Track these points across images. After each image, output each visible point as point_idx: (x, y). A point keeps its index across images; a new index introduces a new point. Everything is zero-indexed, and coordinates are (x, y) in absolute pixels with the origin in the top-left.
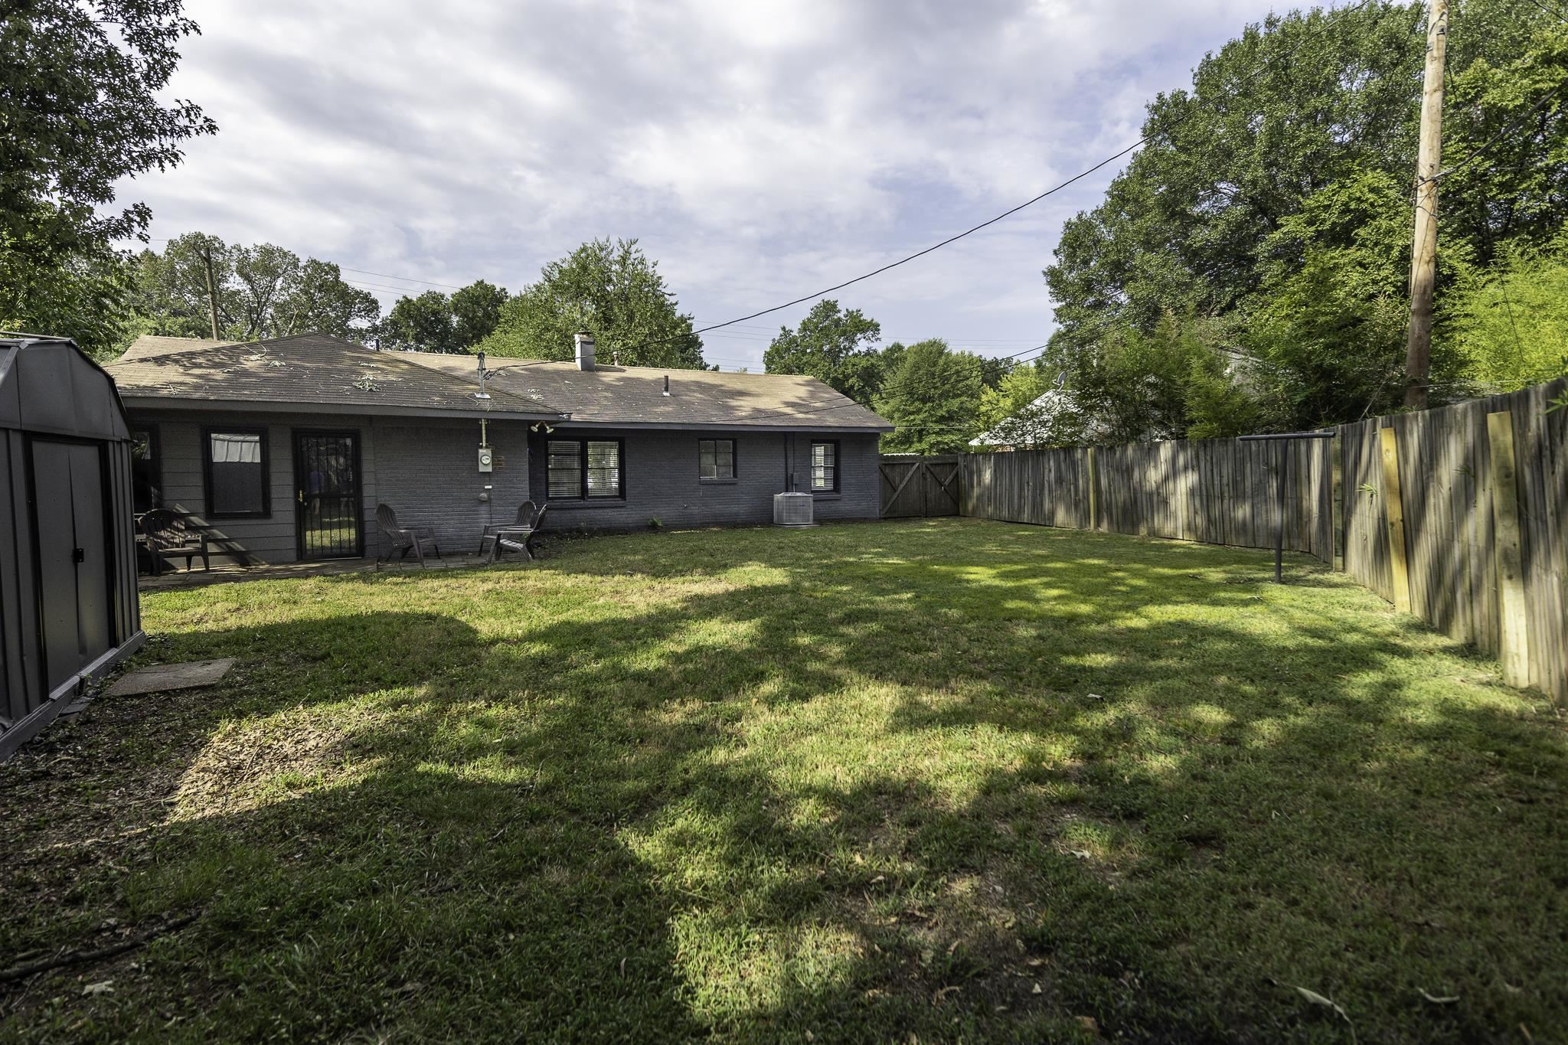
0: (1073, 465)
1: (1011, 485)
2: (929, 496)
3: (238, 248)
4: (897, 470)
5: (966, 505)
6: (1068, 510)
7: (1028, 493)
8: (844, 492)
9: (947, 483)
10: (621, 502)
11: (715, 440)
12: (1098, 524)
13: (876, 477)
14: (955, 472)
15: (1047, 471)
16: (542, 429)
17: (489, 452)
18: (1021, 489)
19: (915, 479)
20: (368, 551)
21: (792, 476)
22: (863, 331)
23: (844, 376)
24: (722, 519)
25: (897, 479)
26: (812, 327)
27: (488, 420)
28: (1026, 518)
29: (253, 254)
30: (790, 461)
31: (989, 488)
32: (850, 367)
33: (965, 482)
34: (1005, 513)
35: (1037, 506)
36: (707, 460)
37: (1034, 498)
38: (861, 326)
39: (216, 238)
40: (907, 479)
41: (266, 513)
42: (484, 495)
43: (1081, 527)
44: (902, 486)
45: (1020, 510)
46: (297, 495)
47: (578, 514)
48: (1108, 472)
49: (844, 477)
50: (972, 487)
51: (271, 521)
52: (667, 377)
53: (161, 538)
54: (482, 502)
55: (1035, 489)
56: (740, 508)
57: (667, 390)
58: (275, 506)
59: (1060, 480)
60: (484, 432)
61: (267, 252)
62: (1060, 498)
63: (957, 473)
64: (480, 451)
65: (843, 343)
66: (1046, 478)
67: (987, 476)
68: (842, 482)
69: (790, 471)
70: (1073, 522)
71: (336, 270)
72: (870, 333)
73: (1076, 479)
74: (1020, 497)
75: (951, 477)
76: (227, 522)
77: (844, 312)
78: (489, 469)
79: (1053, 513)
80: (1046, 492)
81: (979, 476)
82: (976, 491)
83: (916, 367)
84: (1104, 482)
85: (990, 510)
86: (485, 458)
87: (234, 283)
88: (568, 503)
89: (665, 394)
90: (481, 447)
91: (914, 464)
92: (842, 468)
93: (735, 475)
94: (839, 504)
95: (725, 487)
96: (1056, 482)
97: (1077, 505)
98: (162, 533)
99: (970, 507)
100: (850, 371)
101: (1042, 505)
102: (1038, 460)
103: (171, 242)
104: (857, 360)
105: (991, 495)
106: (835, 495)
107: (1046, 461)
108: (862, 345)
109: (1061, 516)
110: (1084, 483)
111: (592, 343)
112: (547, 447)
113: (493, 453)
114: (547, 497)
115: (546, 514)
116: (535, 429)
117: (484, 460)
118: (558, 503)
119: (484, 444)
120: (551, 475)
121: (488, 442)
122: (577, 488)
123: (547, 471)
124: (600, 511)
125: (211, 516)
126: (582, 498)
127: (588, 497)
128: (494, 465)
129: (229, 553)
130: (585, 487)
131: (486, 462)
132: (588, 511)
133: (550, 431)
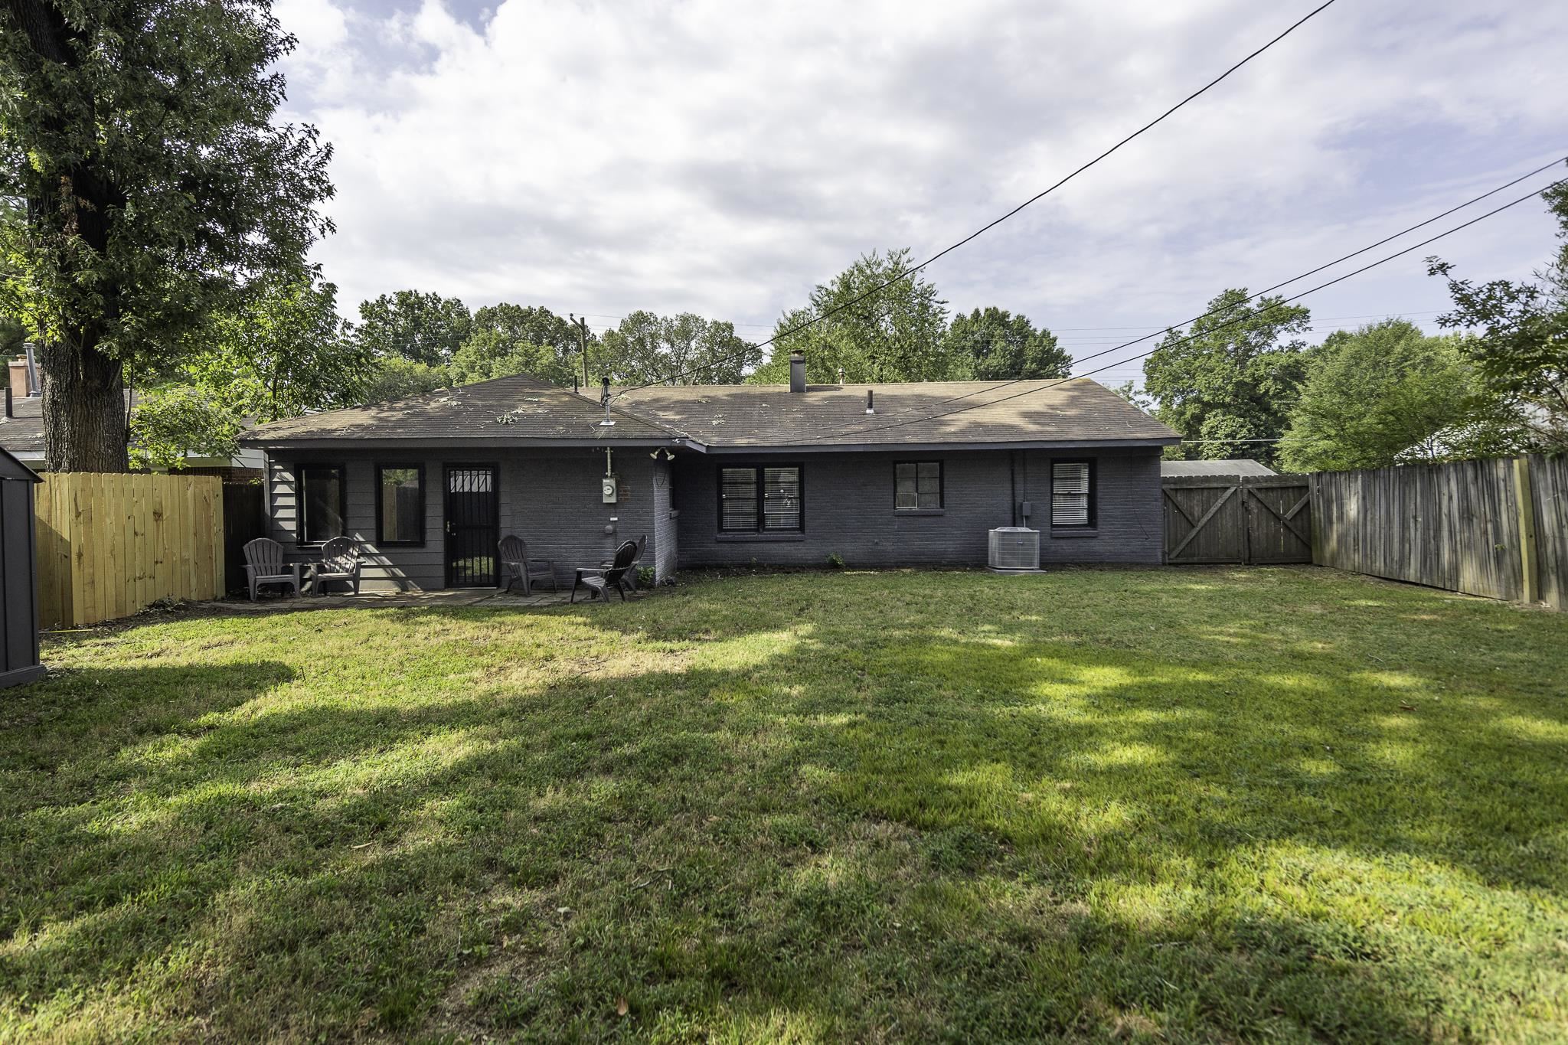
0: (1491, 490)
1: (1389, 520)
2: (1254, 535)
3: (665, 319)
4: (1197, 498)
5: (1322, 549)
6: (1483, 566)
7: (1415, 534)
8: (1103, 528)
9: (1289, 515)
10: (799, 536)
11: (916, 462)
12: (1539, 594)
13: (1157, 506)
14: (1304, 499)
15: (1445, 500)
16: (662, 454)
17: (613, 482)
18: (1404, 526)
19: (1229, 511)
20: (505, 581)
21: (1021, 506)
22: (1283, 321)
23: (1254, 379)
24: (924, 559)
25: (1197, 511)
26: (1209, 325)
27: (611, 448)
28: (1412, 573)
29: (676, 323)
30: (1019, 487)
31: (1356, 525)
32: (1262, 367)
33: (1319, 514)
34: (1379, 565)
35: (1430, 556)
36: (906, 488)
37: (1425, 542)
38: (1279, 314)
39: (651, 314)
40: (1213, 510)
41: (421, 543)
42: (609, 527)
43: (1509, 597)
44: (1205, 519)
45: (1403, 561)
46: (446, 527)
47: (753, 547)
48: (1557, 501)
49: (1104, 508)
50: (1331, 522)
51: (424, 550)
52: (871, 392)
53: (336, 563)
54: (608, 535)
55: (1426, 528)
56: (949, 545)
57: (870, 406)
58: (429, 536)
59: (1467, 515)
60: (609, 460)
61: (685, 320)
62: (1468, 546)
63: (1308, 502)
64: (604, 481)
65: (1253, 338)
66: (1445, 510)
67: (1353, 508)
68: (1099, 513)
69: (1019, 500)
70: (1494, 587)
71: (730, 327)
72: (1294, 324)
73: (1496, 513)
74: (1403, 540)
75: (1296, 508)
76: (393, 550)
77: (1257, 300)
78: (613, 500)
79: (1456, 570)
80: (1445, 533)
81: (1341, 506)
82: (1336, 529)
83: (1357, 358)
84: (1548, 519)
85: (1357, 558)
86: (608, 487)
87: (664, 349)
88: (739, 536)
89: (868, 411)
90: (606, 477)
91: (1228, 488)
92: (1099, 495)
93: (942, 506)
94: (1093, 543)
95: (927, 520)
96: (1461, 518)
97: (1499, 558)
98: (338, 559)
99: (1327, 555)
100: (1262, 372)
101: (1438, 555)
102: (1430, 480)
103: (623, 321)
104: (1274, 359)
105: (1359, 538)
106: (1091, 532)
107: (1443, 481)
108: (1283, 339)
109: (1469, 575)
110: (1513, 519)
111: (804, 362)
112: (720, 476)
113: (618, 483)
114: (721, 529)
115: (715, 548)
116: (654, 456)
117: (607, 491)
118: (730, 536)
119: (609, 474)
120: (727, 505)
121: (612, 471)
122: (753, 520)
123: (721, 501)
124: (775, 545)
125: (380, 543)
126: (757, 530)
127: (764, 530)
128: (618, 496)
129: (394, 578)
130: (761, 518)
131: (610, 492)
132: (761, 545)
133: (670, 457)
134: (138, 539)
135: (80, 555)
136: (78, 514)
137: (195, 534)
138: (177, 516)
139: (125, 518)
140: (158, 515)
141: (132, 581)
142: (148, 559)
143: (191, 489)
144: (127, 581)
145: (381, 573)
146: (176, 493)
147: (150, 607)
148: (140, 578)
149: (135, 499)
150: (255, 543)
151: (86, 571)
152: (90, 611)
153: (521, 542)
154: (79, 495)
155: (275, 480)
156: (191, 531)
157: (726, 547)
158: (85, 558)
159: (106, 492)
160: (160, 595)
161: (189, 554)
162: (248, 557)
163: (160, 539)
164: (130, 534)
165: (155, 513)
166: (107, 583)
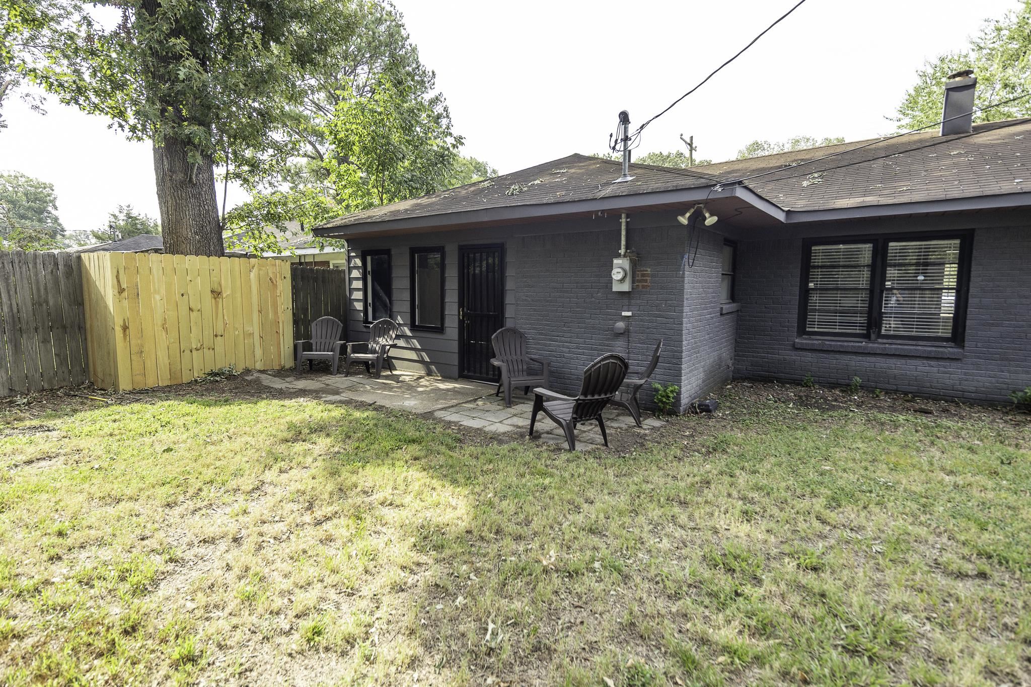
10: (952, 351)
16: (698, 217)
17: (627, 263)
41: (442, 329)
42: (621, 325)
46: (459, 313)
47: (854, 362)
51: (440, 336)
54: (618, 335)
58: (446, 323)
60: (623, 233)
64: (614, 261)
76: (423, 335)
78: (626, 287)
86: (620, 268)
88: (830, 342)
90: (618, 256)
112: (807, 255)
113: (634, 265)
114: (802, 330)
115: (794, 356)
116: (684, 220)
117: (617, 274)
118: (816, 342)
119: (622, 251)
120: (815, 298)
121: (627, 248)
122: (861, 319)
123: (805, 293)
124: (899, 362)
125: (413, 327)
126: (867, 336)
127: (879, 336)
128: (633, 281)
129: (422, 361)
130: (874, 320)
131: (620, 276)
132: (873, 359)
133: (711, 220)
134: (194, 315)
135: (125, 328)
136: (121, 291)
137: (260, 312)
138: (238, 295)
139: (178, 296)
140: (216, 294)
141: (187, 352)
142: (206, 333)
143: (255, 271)
144: (182, 352)
145: (413, 355)
146: (238, 274)
147: (209, 374)
148: (197, 350)
149: (189, 278)
150: (322, 321)
151: (133, 342)
152: (139, 379)
153: (521, 336)
154: (122, 272)
155: (352, 265)
156: (256, 308)
157: (809, 357)
158: (132, 330)
159: (154, 271)
160: (221, 364)
161: (256, 329)
162: (314, 333)
163: (220, 315)
164: (184, 310)
165: (212, 292)
166: (159, 353)
